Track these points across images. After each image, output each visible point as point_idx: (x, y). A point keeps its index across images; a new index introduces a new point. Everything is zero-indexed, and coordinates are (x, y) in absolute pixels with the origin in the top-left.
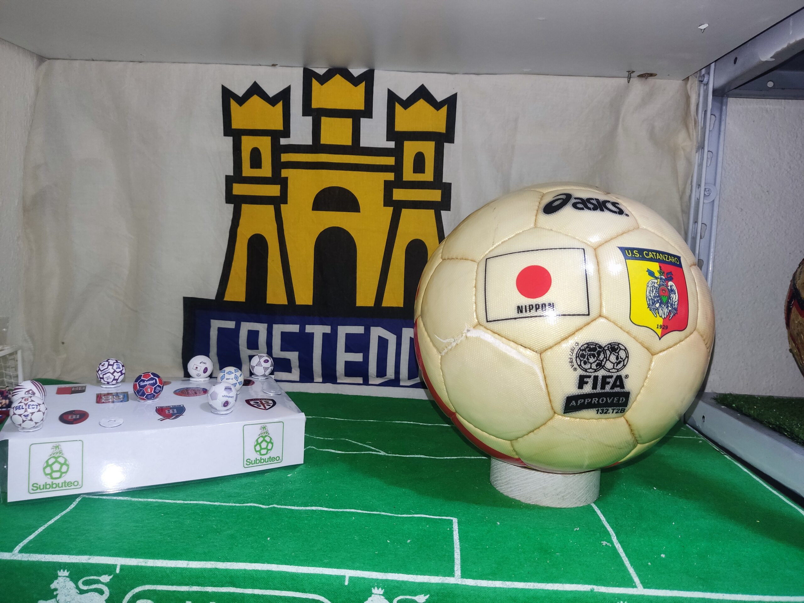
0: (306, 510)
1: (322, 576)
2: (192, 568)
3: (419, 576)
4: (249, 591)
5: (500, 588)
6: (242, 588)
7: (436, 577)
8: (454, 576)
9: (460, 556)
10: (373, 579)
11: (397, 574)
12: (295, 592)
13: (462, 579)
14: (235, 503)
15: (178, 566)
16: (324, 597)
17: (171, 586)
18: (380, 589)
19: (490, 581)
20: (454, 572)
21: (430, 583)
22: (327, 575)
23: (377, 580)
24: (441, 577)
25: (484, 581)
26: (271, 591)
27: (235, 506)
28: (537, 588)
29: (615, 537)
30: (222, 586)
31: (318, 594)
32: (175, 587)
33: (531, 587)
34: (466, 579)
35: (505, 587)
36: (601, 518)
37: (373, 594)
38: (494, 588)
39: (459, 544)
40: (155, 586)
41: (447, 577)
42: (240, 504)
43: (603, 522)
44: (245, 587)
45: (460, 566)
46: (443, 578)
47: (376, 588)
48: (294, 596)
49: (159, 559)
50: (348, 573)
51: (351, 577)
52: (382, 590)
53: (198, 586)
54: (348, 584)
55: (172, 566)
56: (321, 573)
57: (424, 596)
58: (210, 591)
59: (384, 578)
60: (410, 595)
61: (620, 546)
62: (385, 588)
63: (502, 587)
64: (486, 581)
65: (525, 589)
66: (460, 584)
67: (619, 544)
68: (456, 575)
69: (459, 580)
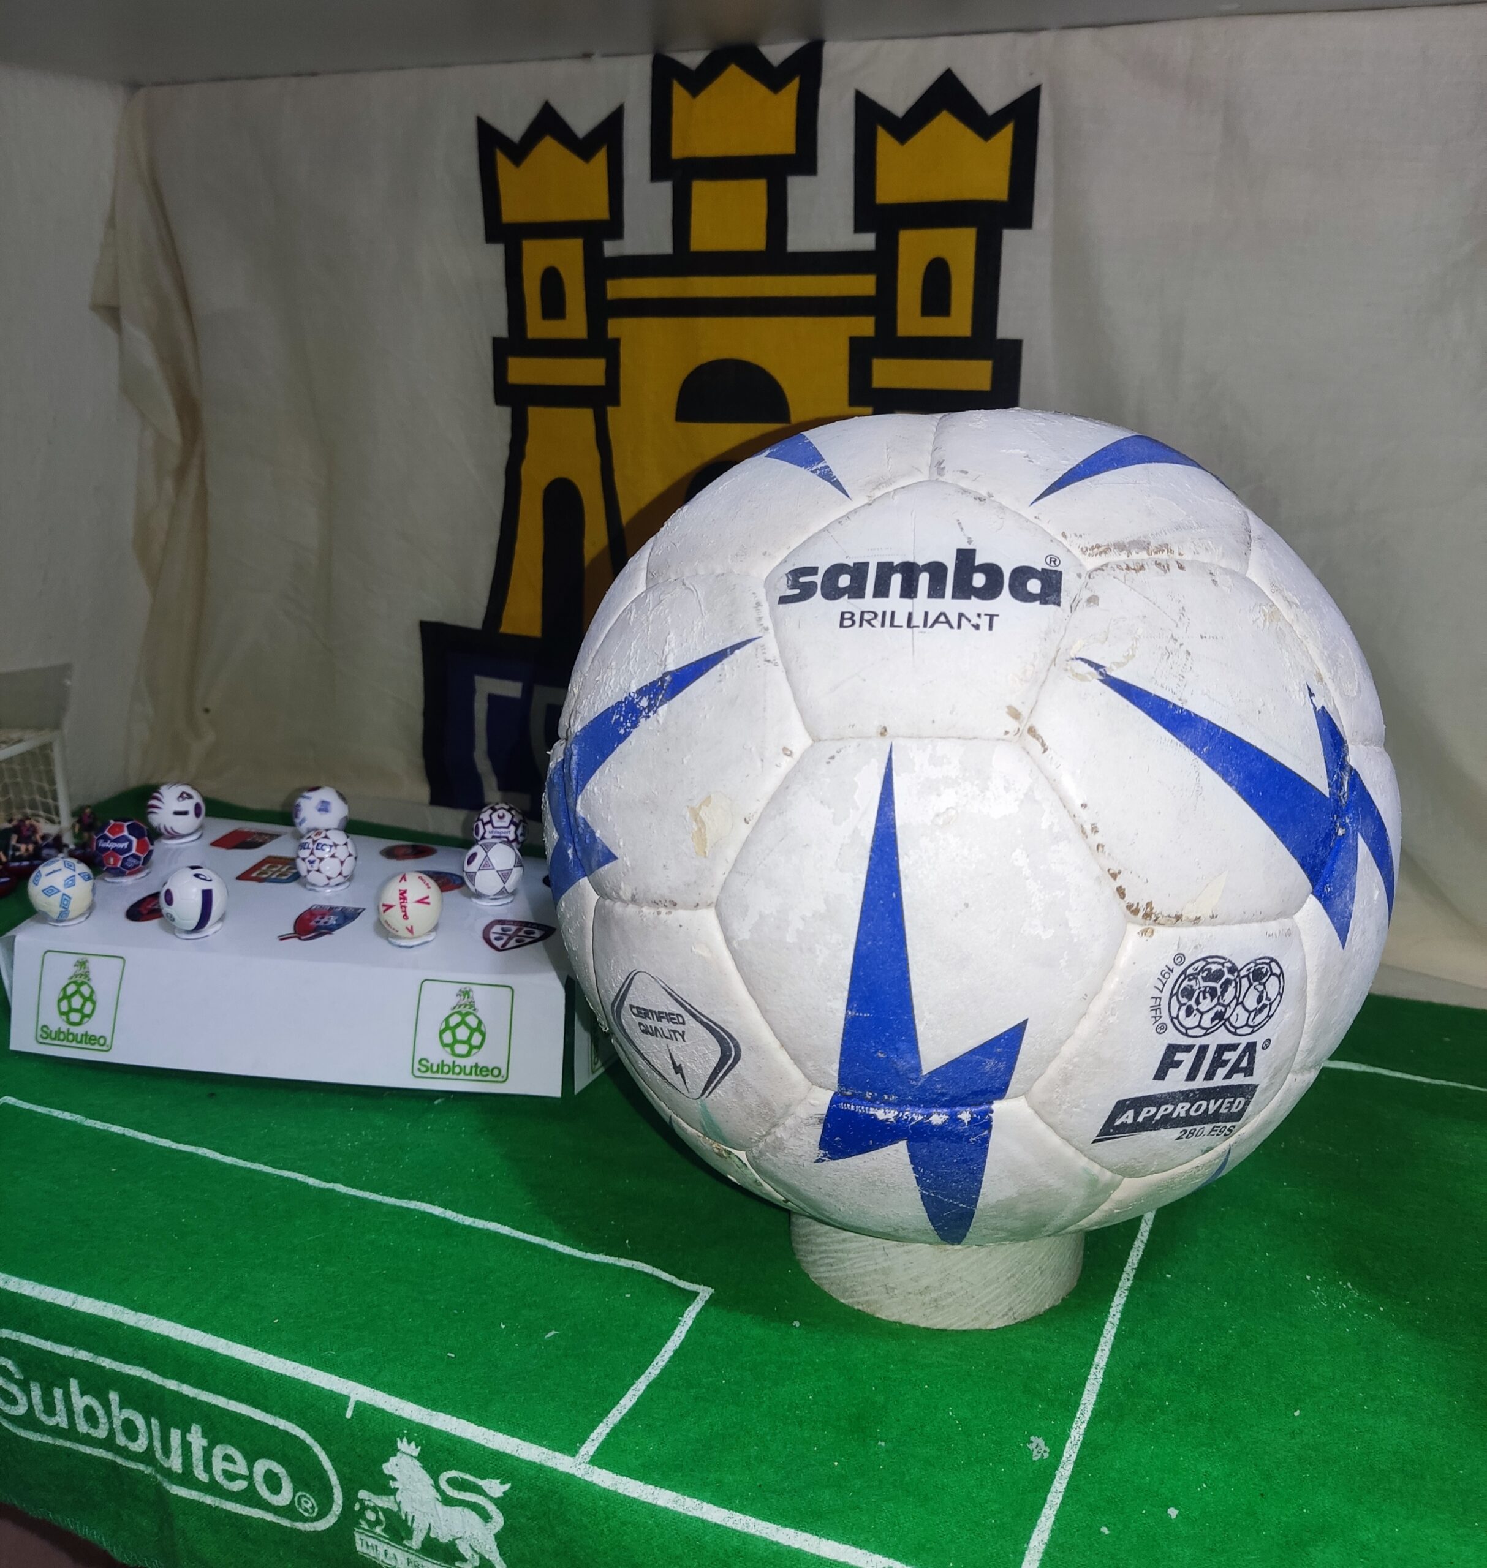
0: (395, 1207)
1: (305, 1386)
2: (78, 1312)
3: (501, 1434)
4: (172, 1385)
5: (666, 1510)
6: (160, 1375)
7: (534, 1447)
8: (573, 1456)
9: (634, 1401)
10: (404, 1419)
11: (455, 1418)
12: (253, 1409)
13: (588, 1466)
14: (266, 1164)
15: (58, 1302)
16: (308, 1432)
17: (43, 1341)
18: (413, 1444)
19: (650, 1486)
20: (583, 1442)
21: (518, 1459)
22: (314, 1385)
23: (408, 1422)
24: (545, 1450)
25: (638, 1483)
26: (211, 1394)
27: (261, 1173)
28: (752, 1532)
29: (1085, 1425)
30: (127, 1363)
31: (297, 1425)
32: (49, 1343)
33: (739, 1528)
34: (601, 1467)
35: (680, 1510)
36: (1099, 1353)
37: (399, 1450)
38: (655, 1505)
39: (664, 1363)
40: (18, 1333)
41: (557, 1454)
42: (274, 1167)
43: (1093, 1370)
44: (164, 1375)
45: (608, 1430)
46: (550, 1452)
47: (405, 1440)
48: (253, 1416)
49: (30, 1280)
50: (358, 1392)
51: (361, 1402)
52: (417, 1447)
53: (90, 1351)
54: (352, 1417)
55: (48, 1300)
56: (304, 1380)
57: (502, 1483)
58: (107, 1367)
59: (425, 1422)
60: (470, 1474)
61: (1074, 1456)
62: (422, 1445)
63: (672, 1508)
64: (642, 1484)
65: (726, 1528)
66: (580, 1478)
67: (1076, 1451)
68: (583, 1451)
69: (583, 1465)
